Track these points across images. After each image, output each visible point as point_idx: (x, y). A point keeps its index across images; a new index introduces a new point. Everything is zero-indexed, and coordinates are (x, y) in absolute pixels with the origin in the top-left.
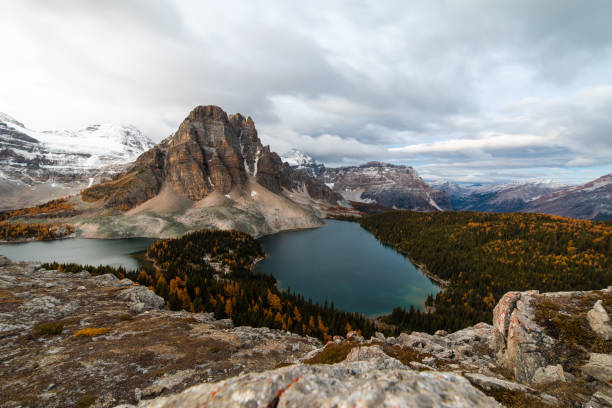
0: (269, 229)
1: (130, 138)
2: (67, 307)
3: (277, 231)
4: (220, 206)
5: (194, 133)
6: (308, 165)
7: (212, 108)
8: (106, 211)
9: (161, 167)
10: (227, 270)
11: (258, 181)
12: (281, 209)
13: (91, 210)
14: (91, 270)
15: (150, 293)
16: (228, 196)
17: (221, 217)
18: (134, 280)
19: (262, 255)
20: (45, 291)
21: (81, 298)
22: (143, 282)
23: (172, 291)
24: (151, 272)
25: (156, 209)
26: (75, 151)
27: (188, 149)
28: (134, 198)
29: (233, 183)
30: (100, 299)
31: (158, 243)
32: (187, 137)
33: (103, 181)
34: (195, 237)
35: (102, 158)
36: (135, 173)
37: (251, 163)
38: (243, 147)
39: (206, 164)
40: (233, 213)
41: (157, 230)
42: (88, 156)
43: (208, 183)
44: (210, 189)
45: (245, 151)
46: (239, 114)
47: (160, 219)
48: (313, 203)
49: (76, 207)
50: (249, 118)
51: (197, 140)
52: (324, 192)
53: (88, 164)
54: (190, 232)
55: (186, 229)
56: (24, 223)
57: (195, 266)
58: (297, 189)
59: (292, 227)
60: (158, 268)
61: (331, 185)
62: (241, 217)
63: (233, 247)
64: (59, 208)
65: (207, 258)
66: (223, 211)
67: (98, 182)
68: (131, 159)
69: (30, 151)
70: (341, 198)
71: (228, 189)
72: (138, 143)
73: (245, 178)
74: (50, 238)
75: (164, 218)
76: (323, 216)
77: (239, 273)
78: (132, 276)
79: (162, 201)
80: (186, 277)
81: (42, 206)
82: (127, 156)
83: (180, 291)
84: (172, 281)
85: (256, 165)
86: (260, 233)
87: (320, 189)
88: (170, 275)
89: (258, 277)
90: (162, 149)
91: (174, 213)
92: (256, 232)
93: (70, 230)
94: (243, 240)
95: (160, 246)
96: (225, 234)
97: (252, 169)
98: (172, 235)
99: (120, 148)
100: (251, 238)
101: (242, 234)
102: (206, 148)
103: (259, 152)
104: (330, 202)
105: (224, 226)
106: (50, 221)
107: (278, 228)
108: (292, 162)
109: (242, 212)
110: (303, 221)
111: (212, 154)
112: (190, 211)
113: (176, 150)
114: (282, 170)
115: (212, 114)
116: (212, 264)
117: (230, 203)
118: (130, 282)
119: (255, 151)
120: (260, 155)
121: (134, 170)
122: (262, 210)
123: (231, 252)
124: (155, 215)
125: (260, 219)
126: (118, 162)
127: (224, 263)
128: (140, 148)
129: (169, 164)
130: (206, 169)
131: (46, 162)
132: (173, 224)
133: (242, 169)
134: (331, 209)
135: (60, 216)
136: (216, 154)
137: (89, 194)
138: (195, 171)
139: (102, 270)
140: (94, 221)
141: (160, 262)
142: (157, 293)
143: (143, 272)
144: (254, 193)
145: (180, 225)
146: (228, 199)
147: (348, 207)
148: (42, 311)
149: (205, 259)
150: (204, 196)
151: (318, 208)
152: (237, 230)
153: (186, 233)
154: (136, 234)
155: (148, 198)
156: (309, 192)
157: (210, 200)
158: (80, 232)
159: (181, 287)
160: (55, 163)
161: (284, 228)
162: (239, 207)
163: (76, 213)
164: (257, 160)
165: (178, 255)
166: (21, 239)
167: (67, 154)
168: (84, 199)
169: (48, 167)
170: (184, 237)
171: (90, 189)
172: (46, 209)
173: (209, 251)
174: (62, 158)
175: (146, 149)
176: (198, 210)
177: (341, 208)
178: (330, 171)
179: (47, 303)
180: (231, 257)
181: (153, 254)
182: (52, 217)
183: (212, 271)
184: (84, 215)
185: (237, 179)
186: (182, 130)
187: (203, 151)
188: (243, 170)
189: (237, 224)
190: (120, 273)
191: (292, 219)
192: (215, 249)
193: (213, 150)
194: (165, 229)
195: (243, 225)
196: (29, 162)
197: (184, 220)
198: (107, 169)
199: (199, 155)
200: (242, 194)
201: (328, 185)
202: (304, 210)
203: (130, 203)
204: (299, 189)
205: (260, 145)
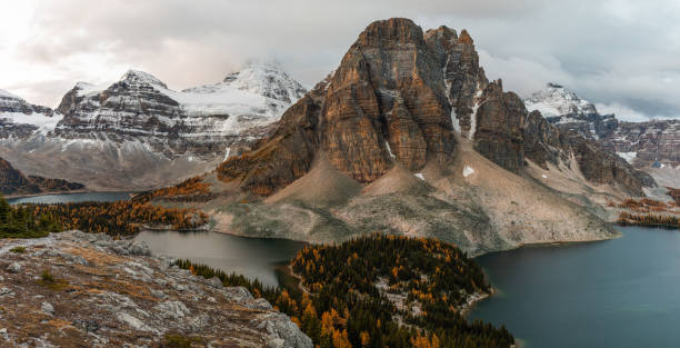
0: (499, 241)
1: (275, 86)
2: (195, 322)
3: (514, 245)
4: (404, 194)
5: (365, 67)
6: (582, 117)
7: (396, 22)
8: (242, 196)
9: (313, 128)
10: (417, 311)
11: (475, 148)
12: (522, 203)
13: (226, 194)
14: (222, 277)
15: (292, 326)
16: (420, 176)
17: (406, 213)
18: (273, 303)
19: (485, 290)
20: (177, 294)
21: (211, 313)
22: (284, 309)
23: (324, 331)
24: (297, 295)
25: (306, 196)
26: (212, 111)
27: (355, 96)
28: (277, 177)
29: (430, 151)
30: (231, 320)
31: (307, 251)
32: (353, 75)
33: (241, 152)
34: (361, 246)
35: (240, 119)
36: (278, 139)
37: (464, 113)
38: (449, 86)
39: (383, 120)
40: (430, 208)
41: (305, 229)
42: (225, 117)
43: (385, 153)
44: (388, 163)
45: (453, 92)
46: (444, 27)
47: (310, 213)
48: (592, 191)
49: (211, 189)
50: (464, 32)
51: (369, 79)
52: (615, 171)
53: (225, 128)
54: (355, 236)
55: (348, 232)
56: (164, 206)
57: (361, 297)
58: (556, 163)
59: (546, 239)
60: (306, 292)
61: (630, 157)
62: (444, 214)
63: (428, 270)
64: (193, 190)
65: (382, 285)
66: (411, 202)
67: (236, 154)
68: (273, 117)
69: (171, 116)
70: (650, 183)
71: (420, 163)
72: (284, 92)
73: (451, 143)
74: (185, 228)
75: (315, 211)
76: (613, 217)
77: (439, 319)
78: (269, 295)
79: (314, 182)
80: (346, 312)
81: (179, 186)
82: (269, 114)
83: (336, 334)
84: (326, 315)
85: (473, 117)
86: (480, 247)
87: (605, 163)
88: (323, 305)
89: (477, 330)
90: (316, 99)
91: (332, 203)
92: (471, 245)
93: (204, 219)
94: (448, 258)
95: (309, 256)
96: (415, 245)
97: (465, 124)
98: (328, 240)
99: (261, 102)
100: (463, 256)
101: (444, 246)
102: (383, 91)
103: (479, 93)
104: (628, 189)
105: (411, 229)
106: (186, 205)
107: (517, 239)
108: (547, 109)
109: (444, 205)
110: (571, 228)
111: (393, 101)
112: (355, 201)
113: (337, 98)
114: (526, 126)
115: (395, 33)
116: (391, 297)
117: (424, 190)
118: (266, 304)
119: (473, 91)
120: (482, 99)
121: (277, 133)
122: (485, 203)
123: (424, 278)
124: (303, 205)
125: (480, 221)
126: (259, 123)
127: (412, 298)
128: (287, 100)
129: (325, 122)
130: (383, 127)
131: (184, 128)
132: (329, 221)
133: (447, 126)
134: (630, 204)
135: (196, 199)
136: (400, 101)
137: (226, 171)
138: (365, 132)
139: (235, 281)
140: (229, 210)
141: (309, 282)
142: (303, 329)
143: (285, 294)
144: (468, 171)
145: (339, 223)
146: (419, 182)
147: (667, 200)
148: (172, 318)
149: (378, 286)
150: (379, 175)
151: (601, 201)
152: (435, 238)
153: (348, 238)
154: (277, 233)
155: (295, 178)
156: (583, 170)
157: (389, 184)
158: (214, 223)
159: (338, 327)
160: (192, 129)
161: (528, 239)
162: (441, 197)
163: (210, 197)
164: (476, 108)
165: (335, 274)
166: (161, 226)
167: (204, 117)
168: (220, 178)
169: (186, 135)
170: (345, 244)
171: (225, 164)
172: (181, 190)
173: (385, 273)
174: (200, 122)
175: (294, 101)
176: (368, 201)
177: (649, 202)
178: (627, 127)
179: (177, 309)
180: (424, 289)
181: (299, 268)
182: (188, 200)
183: (390, 308)
184: (219, 199)
185: (438, 145)
186: (346, 64)
187: (379, 97)
188: (449, 127)
189: (436, 228)
190: (255, 289)
191: (545, 223)
192: (395, 271)
193: (395, 94)
194: (317, 228)
195: (448, 231)
196: (169, 130)
197: (345, 215)
198: (245, 134)
199: (372, 104)
200: (446, 173)
201: (622, 155)
202: (572, 205)
203: (272, 185)
204: (561, 164)
205: (483, 79)
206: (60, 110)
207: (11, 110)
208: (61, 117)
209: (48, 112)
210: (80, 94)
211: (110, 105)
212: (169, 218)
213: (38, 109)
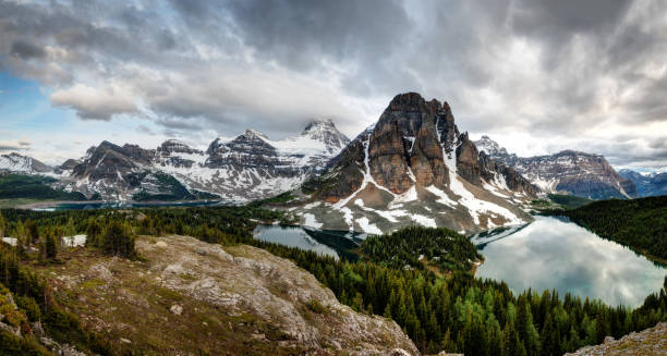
1: (331, 137)
8: (319, 203)
9: (363, 161)
11: (457, 173)
26: (293, 153)
27: (389, 140)
28: (342, 192)
29: (434, 175)
32: (387, 128)
37: (449, 151)
38: (439, 136)
39: (406, 154)
43: (409, 175)
45: (442, 139)
46: (434, 100)
47: (365, 214)
49: (298, 198)
50: (446, 103)
51: (397, 130)
53: (304, 162)
58: (494, 180)
62: (444, 212)
67: (309, 178)
69: (270, 155)
71: (429, 181)
72: (336, 141)
73: (444, 170)
74: (285, 224)
81: (278, 197)
82: (328, 154)
85: (454, 154)
90: (364, 143)
91: (377, 207)
93: (297, 219)
97: (450, 158)
102: (406, 138)
103: (456, 140)
109: (445, 207)
111: (412, 143)
113: (377, 141)
114: (479, 159)
115: (411, 101)
117: (432, 198)
119: (453, 139)
120: (458, 143)
121: (339, 164)
124: (359, 209)
128: (338, 146)
130: (407, 160)
131: (278, 163)
132: (376, 218)
136: (416, 144)
137: (306, 188)
138: (396, 163)
140: (311, 212)
144: (453, 186)
145: (384, 220)
146: (430, 193)
147: (548, 200)
150: (405, 189)
155: (352, 192)
156: (507, 183)
158: (302, 221)
160: (282, 163)
162: (442, 202)
163: (298, 203)
164: (455, 148)
166: (269, 222)
167: (289, 156)
168: (303, 192)
169: (279, 167)
170: (395, 234)
174: (287, 159)
178: (523, 161)
186: (382, 120)
187: (404, 141)
188: (442, 160)
193: (413, 139)
196: (269, 164)
197: (387, 215)
199: (399, 146)
200: (442, 187)
203: (338, 196)
204: (497, 181)
205: (456, 131)
206: (208, 152)
207: (182, 151)
208: (208, 156)
209: (202, 153)
210: (219, 142)
211: (237, 149)
212: (275, 216)
213: (196, 152)
